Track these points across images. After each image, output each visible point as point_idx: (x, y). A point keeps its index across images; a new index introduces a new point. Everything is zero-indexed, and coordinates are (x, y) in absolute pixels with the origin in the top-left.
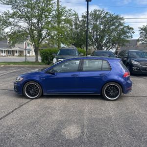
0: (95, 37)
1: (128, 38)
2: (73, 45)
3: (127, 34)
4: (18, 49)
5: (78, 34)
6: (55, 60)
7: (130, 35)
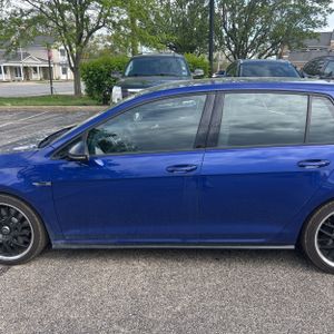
0: (229, 26)
1: (314, 26)
2: (171, 48)
3: (313, 17)
4: (39, 64)
5: (184, 21)
6: (117, 92)
7: (320, 17)
